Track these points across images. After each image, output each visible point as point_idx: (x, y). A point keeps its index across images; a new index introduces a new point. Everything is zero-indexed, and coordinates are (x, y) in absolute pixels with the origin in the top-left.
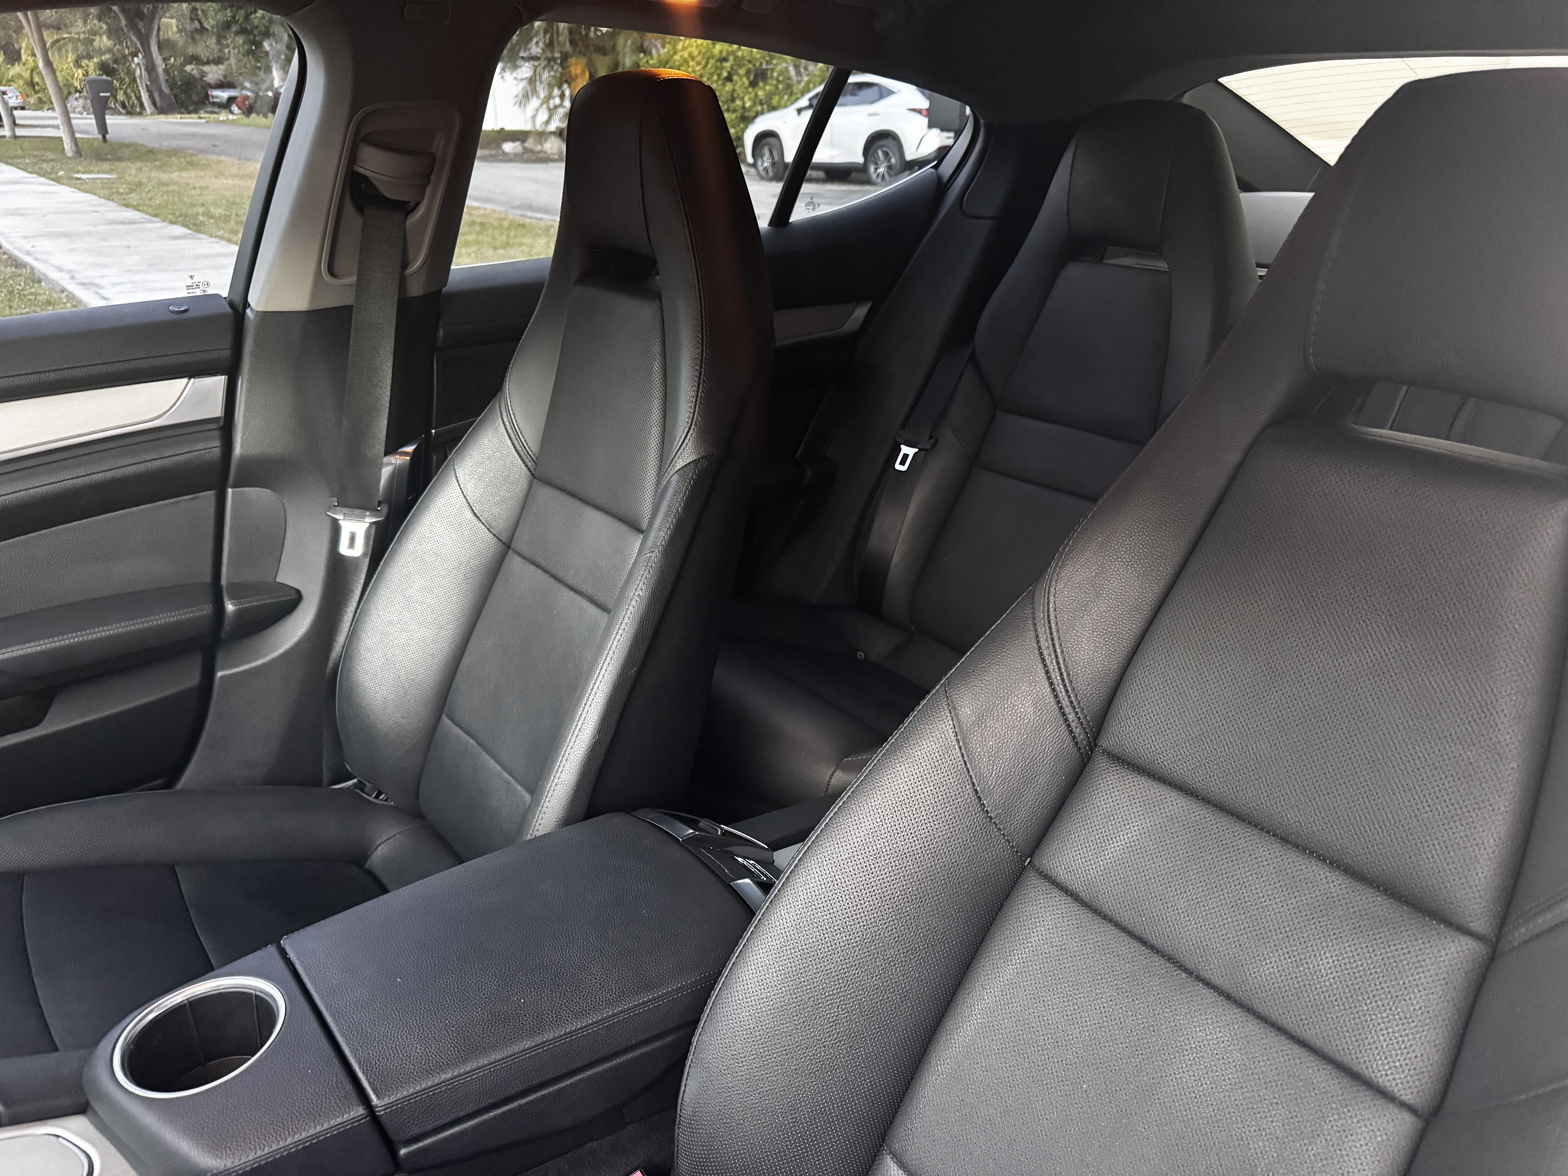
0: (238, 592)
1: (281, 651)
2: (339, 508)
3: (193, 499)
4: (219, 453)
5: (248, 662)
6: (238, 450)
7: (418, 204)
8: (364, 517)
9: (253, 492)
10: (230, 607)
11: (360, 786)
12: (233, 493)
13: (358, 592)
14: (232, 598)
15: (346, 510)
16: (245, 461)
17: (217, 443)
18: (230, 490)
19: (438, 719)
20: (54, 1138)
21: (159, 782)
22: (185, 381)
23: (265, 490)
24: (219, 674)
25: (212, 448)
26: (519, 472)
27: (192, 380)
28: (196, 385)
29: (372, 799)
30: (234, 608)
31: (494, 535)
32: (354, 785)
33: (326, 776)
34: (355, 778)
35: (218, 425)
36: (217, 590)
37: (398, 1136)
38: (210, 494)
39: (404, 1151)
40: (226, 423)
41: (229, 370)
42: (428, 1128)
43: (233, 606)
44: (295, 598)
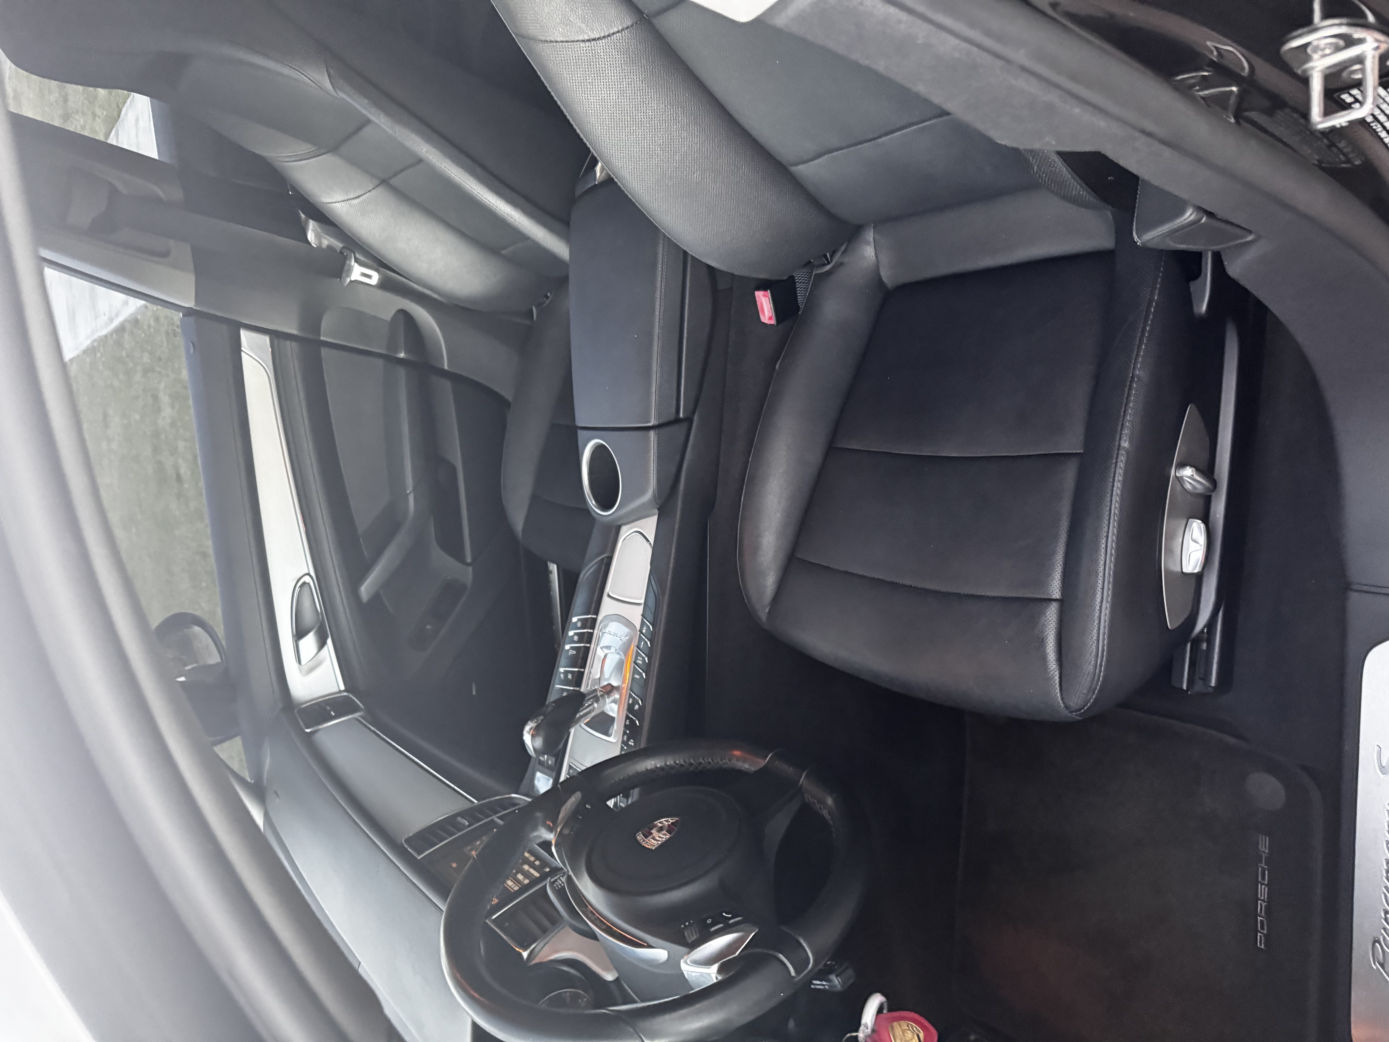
0: (393, 345)
1: (437, 329)
2: (342, 279)
3: (325, 363)
4: (294, 343)
5: (441, 348)
6: (294, 332)
7: (110, 183)
8: (350, 265)
9: (324, 325)
10: (402, 355)
11: (538, 306)
12: (323, 336)
13: (403, 279)
14: (396, 352)
15: (344, 275)
16: (302, 327)
17: (288, 343)
18: (322, 338)
19: (502, 255)
20: (625, 541)
22: (243, 354)
24: (446, 367)
25: (291, 348)
26: (328, 159)
27: (243, 349)
28: (246, 346)
29: (547, 302)
30: (403, 352)
31: (374, 188)
32: (536, 309)
33: (528, 322)
34: (532, 308)
35: (276, 342)
36: (391, 360)
37: (672, 417)
38: (324, 352)
39: (681, 415)
40: (275, 335)
41: (236, 327)
42: (675, 402)
43: (402, 353)
44: (403, 313)
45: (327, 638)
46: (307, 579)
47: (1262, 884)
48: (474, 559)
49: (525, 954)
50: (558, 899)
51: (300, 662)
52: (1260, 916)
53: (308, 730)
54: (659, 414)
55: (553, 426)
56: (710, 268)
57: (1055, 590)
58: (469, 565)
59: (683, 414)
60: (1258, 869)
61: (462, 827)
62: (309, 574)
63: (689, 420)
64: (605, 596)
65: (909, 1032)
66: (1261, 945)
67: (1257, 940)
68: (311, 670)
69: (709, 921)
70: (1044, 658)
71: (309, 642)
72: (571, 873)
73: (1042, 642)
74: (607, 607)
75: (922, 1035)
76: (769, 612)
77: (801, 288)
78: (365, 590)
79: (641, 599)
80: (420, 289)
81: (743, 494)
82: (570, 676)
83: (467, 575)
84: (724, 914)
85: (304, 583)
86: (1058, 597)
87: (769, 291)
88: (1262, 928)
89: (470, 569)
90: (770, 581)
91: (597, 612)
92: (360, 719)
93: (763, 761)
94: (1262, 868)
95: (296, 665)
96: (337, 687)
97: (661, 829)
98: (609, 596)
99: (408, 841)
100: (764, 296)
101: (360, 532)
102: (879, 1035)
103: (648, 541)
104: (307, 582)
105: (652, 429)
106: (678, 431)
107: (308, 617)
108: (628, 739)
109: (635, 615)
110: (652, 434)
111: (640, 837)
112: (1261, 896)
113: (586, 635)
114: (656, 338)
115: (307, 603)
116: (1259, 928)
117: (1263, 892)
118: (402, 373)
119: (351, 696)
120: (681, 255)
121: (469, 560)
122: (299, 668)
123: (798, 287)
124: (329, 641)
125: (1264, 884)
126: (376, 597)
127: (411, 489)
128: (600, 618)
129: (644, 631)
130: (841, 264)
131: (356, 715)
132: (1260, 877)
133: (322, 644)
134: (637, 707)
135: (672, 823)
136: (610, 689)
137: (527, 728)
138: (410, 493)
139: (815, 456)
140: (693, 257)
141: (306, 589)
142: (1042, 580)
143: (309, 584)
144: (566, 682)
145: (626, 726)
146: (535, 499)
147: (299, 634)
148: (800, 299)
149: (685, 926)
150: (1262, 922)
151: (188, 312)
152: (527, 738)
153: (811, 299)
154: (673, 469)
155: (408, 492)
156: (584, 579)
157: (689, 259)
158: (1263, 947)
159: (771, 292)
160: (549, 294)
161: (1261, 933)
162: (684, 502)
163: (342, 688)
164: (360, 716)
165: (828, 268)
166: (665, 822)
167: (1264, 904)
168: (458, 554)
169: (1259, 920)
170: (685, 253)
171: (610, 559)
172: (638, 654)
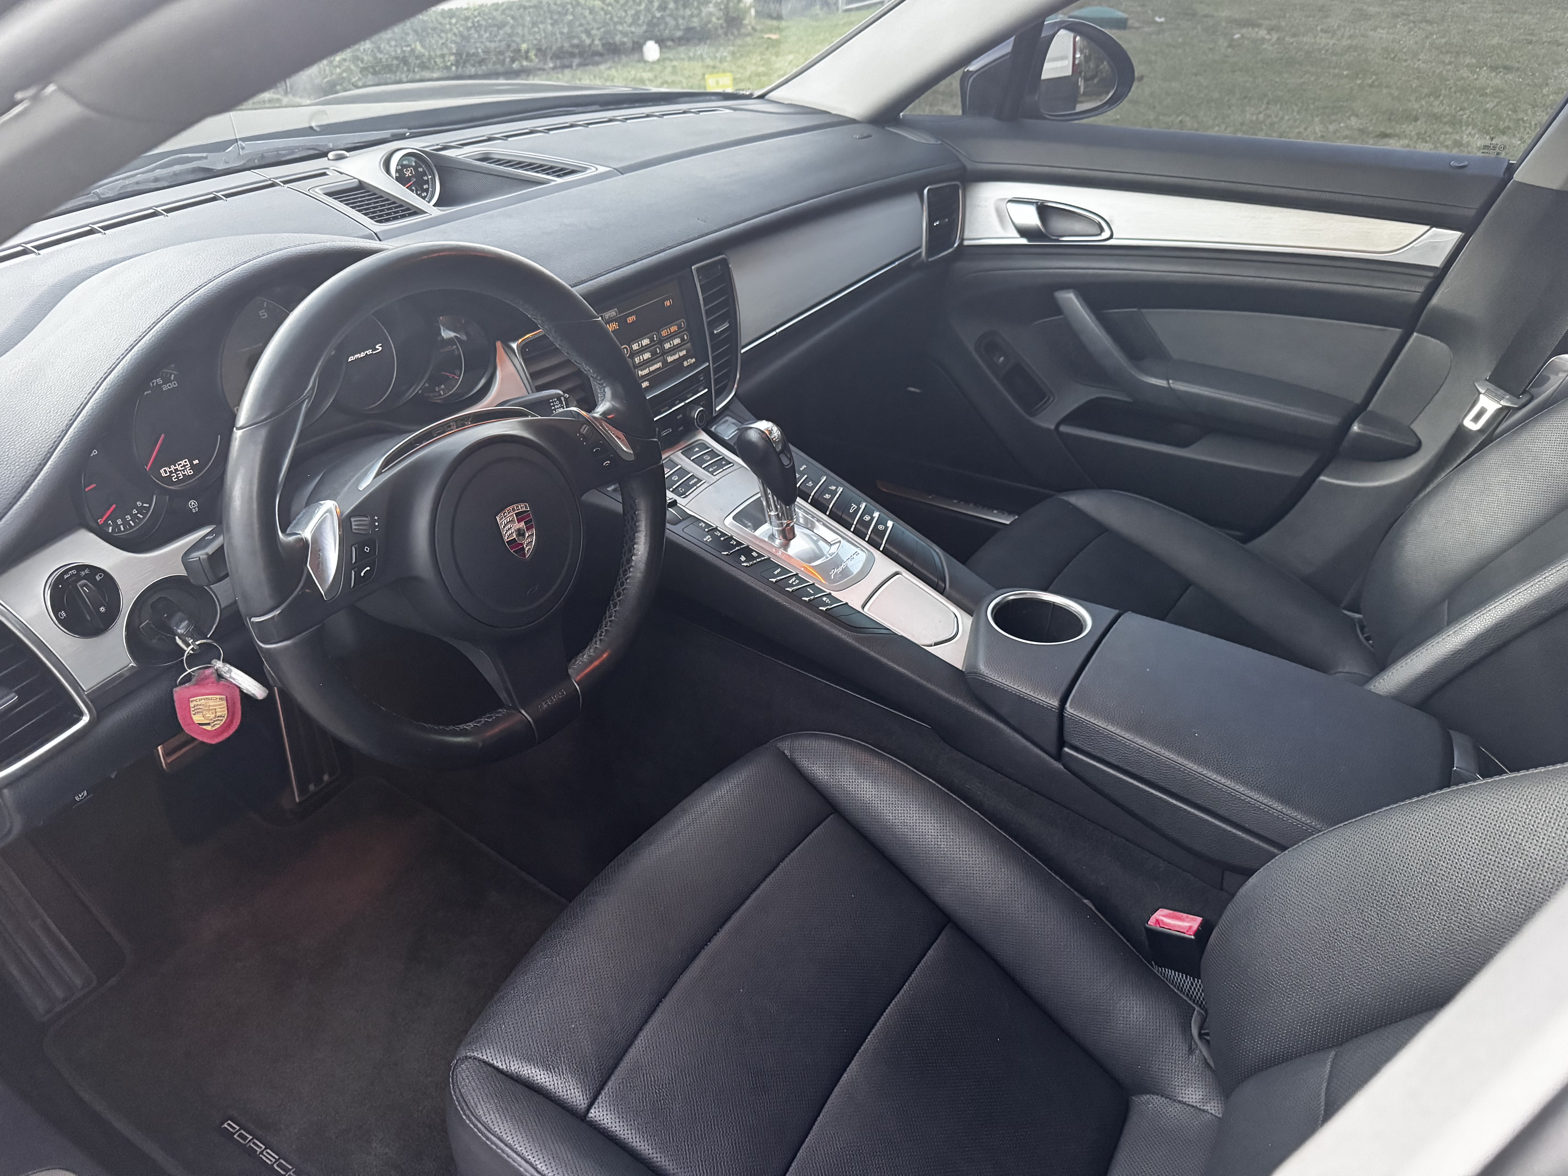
0: (1375, 420)
1: (1376, 484)
2: (1486, 383)
3: (1381, 329)
4: (1419, 297)
6: (1435, 301)
8: (1501, 398)
9: (1432, 342)
10: (1355, 428)
11: (1361, 622)
12: (1417, 337)
13: (1459, 462)
14: (1363, 422)
15: (1491, 387)
16: (1436, 311)
17: (1421, 289)
18: (1415, 334)
19: (1443, 600)
21: (1238, 533)
23: (1443, 345)
24: (1322, 478)
25: (1414, 292)
27: (1435, 229)
28: (1436, 235)
30: (1359, 431)
32: (1358, 619)
33: (1345, 602)
34: (1361, 614)
35: (1431, 274)
36: (1357, 411)
37: (1067, 738)
38: (1397, 332)
39: (1066, 749)
40: (1440, 275)
41: (1468, 228)
42: (1085, 748)
43: (1359, 428)
44: (1417, 447)
45: (1029, 240)
46: (1106, 234)
47: (277, 1160)
48: (1061, 435)
49: (514, 346)
50: (541, 397)
51: (1010, 201)
52: (252, 1139)
53: (926, 191)
54: (1079, 723)
55: (1186, 584)
56: (1249, 873)
57: (601, 1114)
58: (1058, 426)
59: (1067, 752)
60: (290, 1164)
61: (712, 324)
62: (1111, 237)
63: (1059, 756)
64: (897, 568)
65: (213, 716)
66: (229, 1125)
67: (234, 1123)
68: (998, 211)
69: (367, 549)
70: (528, 1059)
71: (1030, 218)
72: (530, 418)
73: (547, 1066)
74: (884, 566)
75: (208, 728)
76: (784, 753)
77: (1185, 982)
78: (1070, 299)
79: (868, 610)
80: (1439, 480)
81: (937, 785)
82: (827, 496)
83: (1047, 421)
84: (368, 568)
85: (1102, 230)
86: (590, 1115)
87: (1193, 937)
88: (241, 1136)
89: (1052, 427)
90: (819, 771)
91: (885, 552)
92: (919, 251)
93: (578, 678)
94: (290, 1170)
95: (1010, 197)
96: (969, 237)
97: (520, 533)
98: (897, 573)
99: (725, 263)
100: (1190, 927)
101: (1144, 310)
102: (213, 683)
103: (936, 644)
104: (1103, 234)
105: (1060, 705)
106: (1050, 736)
107: (1059, 224)
108: (713, 536)
109: (852, 597)
110: (1055, 703)
111: (522, 507)
112: (267, 1152)
113: (864, 530)
114: (1180, 760)
115: (1078, 226)
116: (243, 1132)
117: (270, 1157)
118: (1331, 420)
119: (950, 250)
120: (1283, 842)
121: (1063, 429)
122: (1005, 199)
123: (1186, 978)
124: (1024, 241)
125: (275, 1163)
126: (1056, 309)
127: (1172, 385)
128: (877, 554)
129: (824, 599)
130: (1191, 1051)
131: (923, 250)
132: (284, 1162)
133: (1023, 232)
134: (743, 558)
135: (523, 549)
136: (788, 535)
137: (775, 429)
138: (1168, 383)
139: (945, 895)
140: (1275, 856)
141: (1096, 230)
142: (621, 1106)
143: (1100, 234)
144: (824, 489)
145: (731, 538)
146: (1101, 529)
147: (1044, 210)
148: (1170, 973)
149: (376, 521)
150: (245, 1138)
151: (1511, 169)
152: (764, 425)
153: (1163, 989)
154: (1004, 711)
155: (1171, 381)
156: (933, 552)
157: (1272, 849)
158: (226, 1125)
159: (1191, 939)
160: (1371, 642)
161: (238, 1131)
162: (957, 707)
163: (966, 243)
164: (920, 253)
165: (1195, 1032)
166: (530, 542)
167: (259, 1150)
168: (1074, 418)
169: (248, 1136)
170: (1284, 848)
171: (942, 592)
172: (802, 581)
